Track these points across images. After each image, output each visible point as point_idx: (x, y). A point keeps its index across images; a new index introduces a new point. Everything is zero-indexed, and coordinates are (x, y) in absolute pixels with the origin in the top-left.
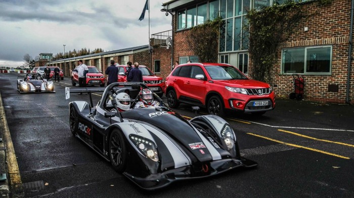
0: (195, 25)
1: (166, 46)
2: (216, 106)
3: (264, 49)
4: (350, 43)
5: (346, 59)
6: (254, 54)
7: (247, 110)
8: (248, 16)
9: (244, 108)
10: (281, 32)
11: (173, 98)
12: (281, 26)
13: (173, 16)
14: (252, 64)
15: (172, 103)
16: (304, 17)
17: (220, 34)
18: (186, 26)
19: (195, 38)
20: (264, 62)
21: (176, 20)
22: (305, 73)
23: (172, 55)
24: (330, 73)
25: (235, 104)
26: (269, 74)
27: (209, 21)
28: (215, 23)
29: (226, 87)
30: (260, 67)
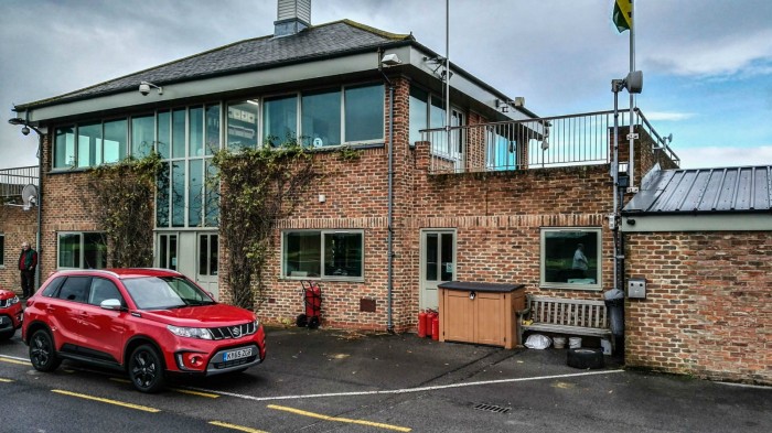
0: (98, 162)
1: (22, 203)
2: (148, 365)
3: (248, 230)
4: (389, 229)
5: (385, 256)
6: (231, 238)
7: (211, 370)
8: (216, 161)
9: (206, 368)
10: (279, 198)
11: (46, 348)
12: (280, 187)
13: (42, 136)
14: (227, 255)
15: (44, 359)
16: (318, 176)
17: (158, 190)
18: (76, 162)
19: (98, 193)
20: (249, 255)
21: (49, 147)
22: (323, 277)
23: (37, 224)
24: (362, 279)
25: (186, 361)
26: (260, 277)
27: (132, 158)
28: (146, 167)
29: (169, 327)
30: (241, 263)
